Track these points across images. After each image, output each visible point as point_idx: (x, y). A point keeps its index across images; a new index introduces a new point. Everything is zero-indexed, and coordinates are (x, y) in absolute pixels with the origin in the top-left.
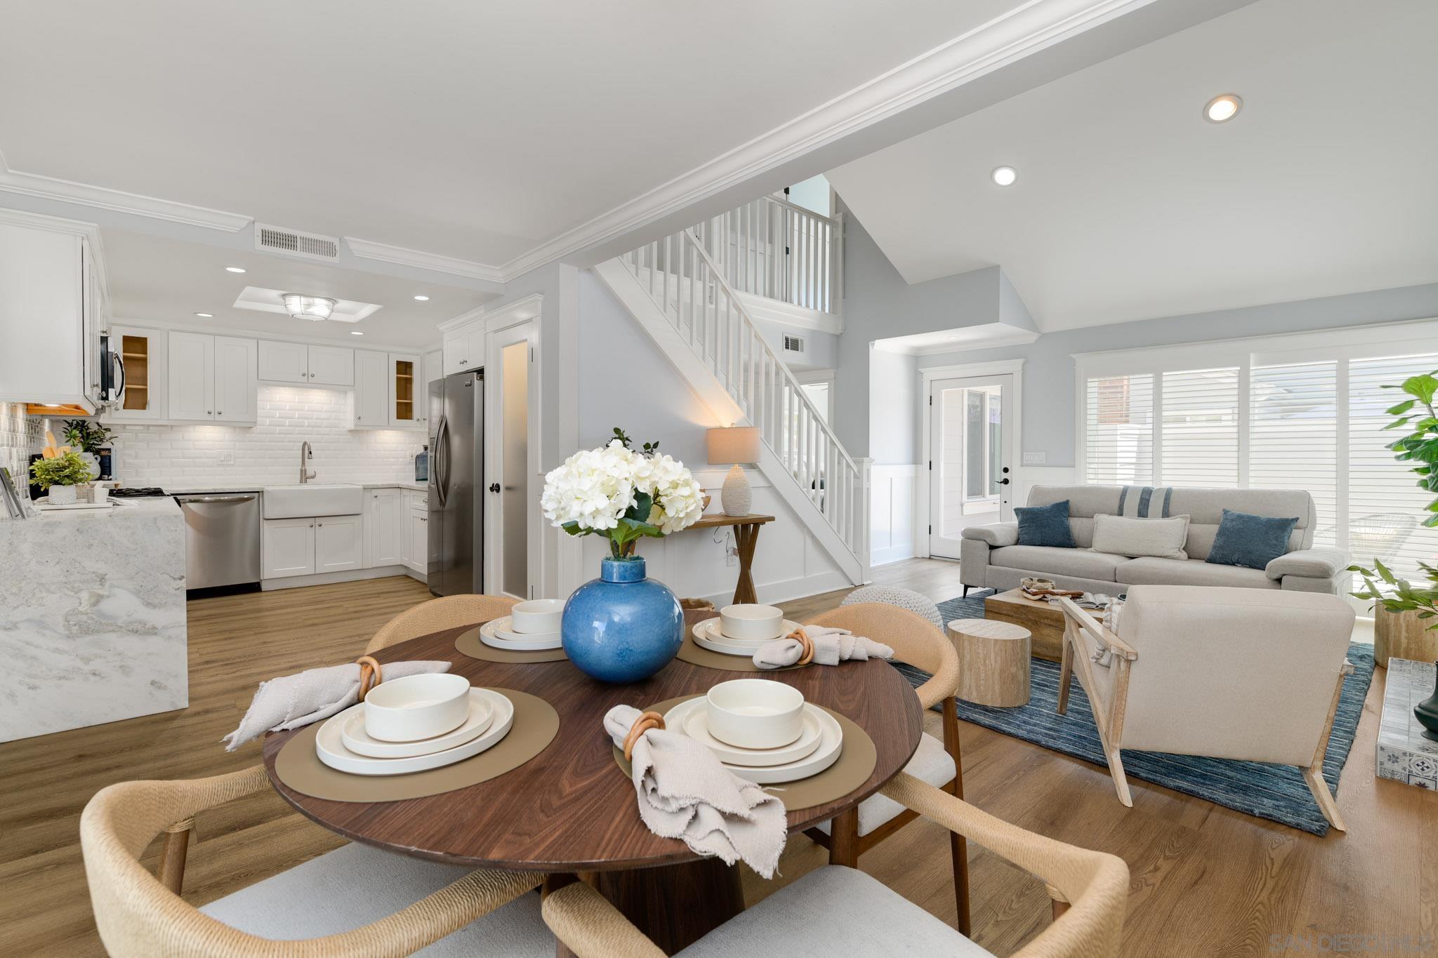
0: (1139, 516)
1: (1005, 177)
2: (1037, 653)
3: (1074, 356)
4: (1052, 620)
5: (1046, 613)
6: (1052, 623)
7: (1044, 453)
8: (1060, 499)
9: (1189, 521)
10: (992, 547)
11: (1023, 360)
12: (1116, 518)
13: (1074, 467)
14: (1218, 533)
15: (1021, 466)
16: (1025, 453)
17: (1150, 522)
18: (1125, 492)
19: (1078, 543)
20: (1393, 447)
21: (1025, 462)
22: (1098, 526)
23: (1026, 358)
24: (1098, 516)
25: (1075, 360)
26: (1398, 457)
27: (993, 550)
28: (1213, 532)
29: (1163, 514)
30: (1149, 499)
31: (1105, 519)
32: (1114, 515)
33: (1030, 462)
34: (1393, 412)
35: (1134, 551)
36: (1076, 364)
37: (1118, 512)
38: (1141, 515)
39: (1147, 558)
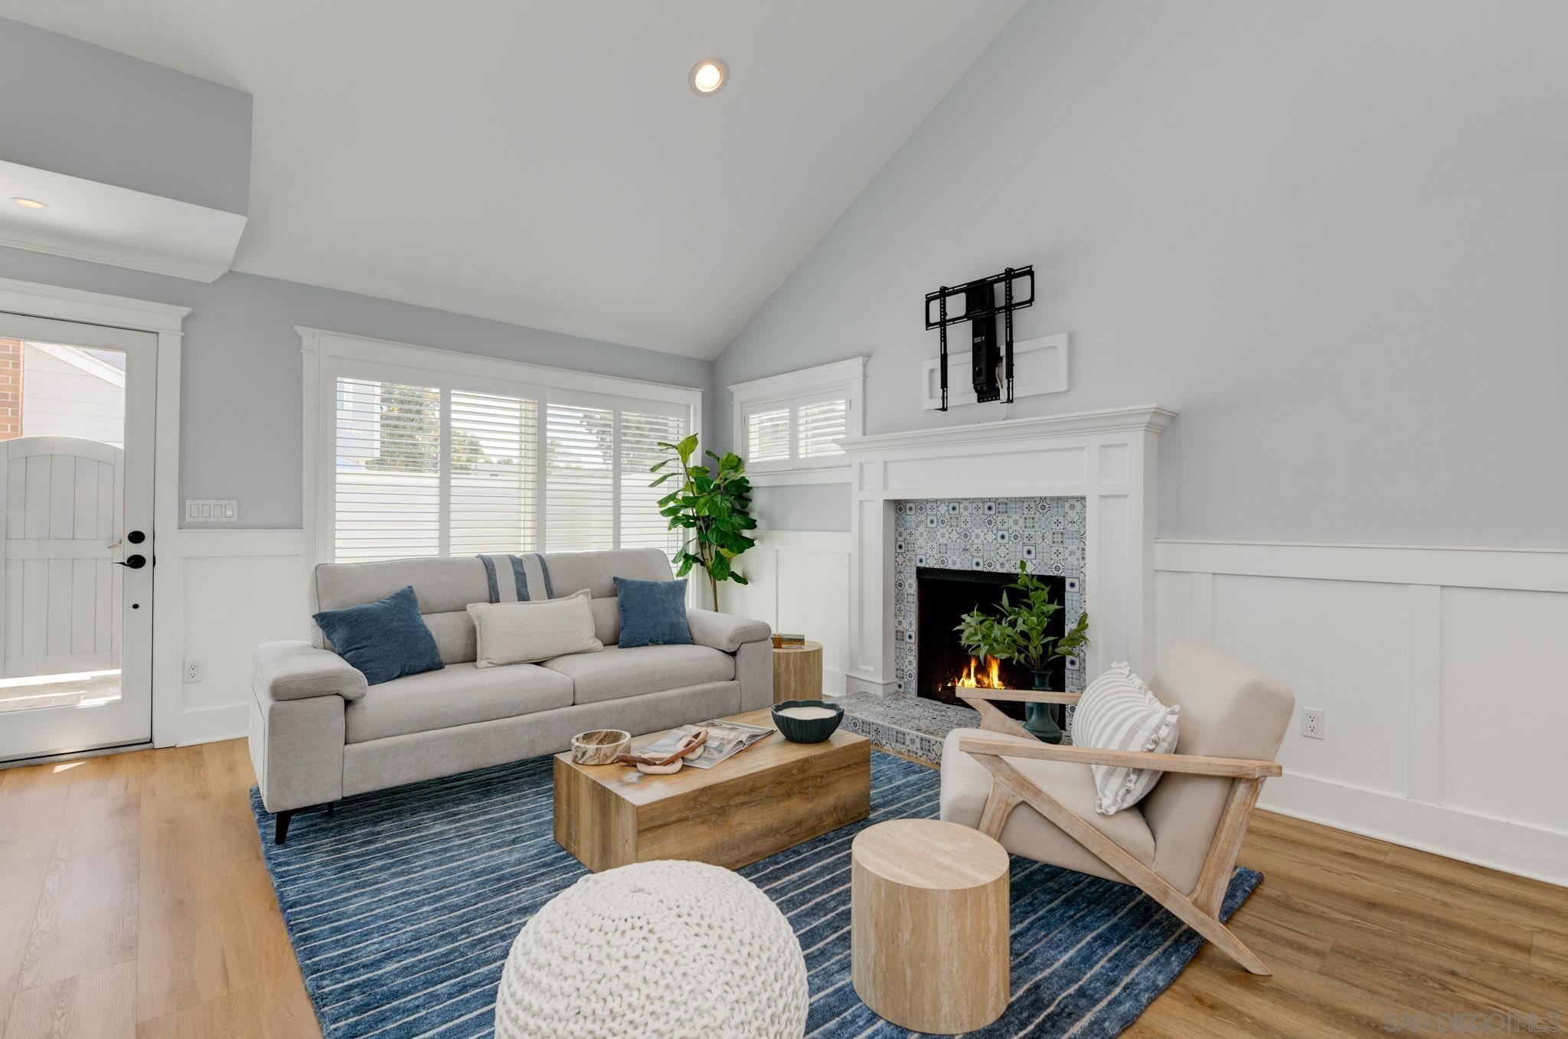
0: (519, 599)
3: (300, 330)
4: (745, 794)
5: (737, 786)
6: (746, 799)
7: (235, 502)
8: (400, 586)
9: (590, 597)
10: (348, 703)
11: (185, 311)
12: (494, 605)
13: (302, 528)
14: (623, 608)
15: (179, 528)
16: (188, 502)
17: (539, 609)
18: (488, 565)
19: (443, 658)
20: (662, 503)
21: (188, 519)
22: (477, 623)
23: (189, 310)
24: (468, 606)
25: (300, 338)
26: (662, 513)
27: (350, 709)
28: (608, 608)
29: (551, 594)
30: (524, 574)
31: (480, 610)
32: (491, 602)
33: (200, 520)
34: (653, 470)
35: (540, 654)
36: (304, 347)
37: (494, 598)
38: (523, 596)
39: (561, 660)
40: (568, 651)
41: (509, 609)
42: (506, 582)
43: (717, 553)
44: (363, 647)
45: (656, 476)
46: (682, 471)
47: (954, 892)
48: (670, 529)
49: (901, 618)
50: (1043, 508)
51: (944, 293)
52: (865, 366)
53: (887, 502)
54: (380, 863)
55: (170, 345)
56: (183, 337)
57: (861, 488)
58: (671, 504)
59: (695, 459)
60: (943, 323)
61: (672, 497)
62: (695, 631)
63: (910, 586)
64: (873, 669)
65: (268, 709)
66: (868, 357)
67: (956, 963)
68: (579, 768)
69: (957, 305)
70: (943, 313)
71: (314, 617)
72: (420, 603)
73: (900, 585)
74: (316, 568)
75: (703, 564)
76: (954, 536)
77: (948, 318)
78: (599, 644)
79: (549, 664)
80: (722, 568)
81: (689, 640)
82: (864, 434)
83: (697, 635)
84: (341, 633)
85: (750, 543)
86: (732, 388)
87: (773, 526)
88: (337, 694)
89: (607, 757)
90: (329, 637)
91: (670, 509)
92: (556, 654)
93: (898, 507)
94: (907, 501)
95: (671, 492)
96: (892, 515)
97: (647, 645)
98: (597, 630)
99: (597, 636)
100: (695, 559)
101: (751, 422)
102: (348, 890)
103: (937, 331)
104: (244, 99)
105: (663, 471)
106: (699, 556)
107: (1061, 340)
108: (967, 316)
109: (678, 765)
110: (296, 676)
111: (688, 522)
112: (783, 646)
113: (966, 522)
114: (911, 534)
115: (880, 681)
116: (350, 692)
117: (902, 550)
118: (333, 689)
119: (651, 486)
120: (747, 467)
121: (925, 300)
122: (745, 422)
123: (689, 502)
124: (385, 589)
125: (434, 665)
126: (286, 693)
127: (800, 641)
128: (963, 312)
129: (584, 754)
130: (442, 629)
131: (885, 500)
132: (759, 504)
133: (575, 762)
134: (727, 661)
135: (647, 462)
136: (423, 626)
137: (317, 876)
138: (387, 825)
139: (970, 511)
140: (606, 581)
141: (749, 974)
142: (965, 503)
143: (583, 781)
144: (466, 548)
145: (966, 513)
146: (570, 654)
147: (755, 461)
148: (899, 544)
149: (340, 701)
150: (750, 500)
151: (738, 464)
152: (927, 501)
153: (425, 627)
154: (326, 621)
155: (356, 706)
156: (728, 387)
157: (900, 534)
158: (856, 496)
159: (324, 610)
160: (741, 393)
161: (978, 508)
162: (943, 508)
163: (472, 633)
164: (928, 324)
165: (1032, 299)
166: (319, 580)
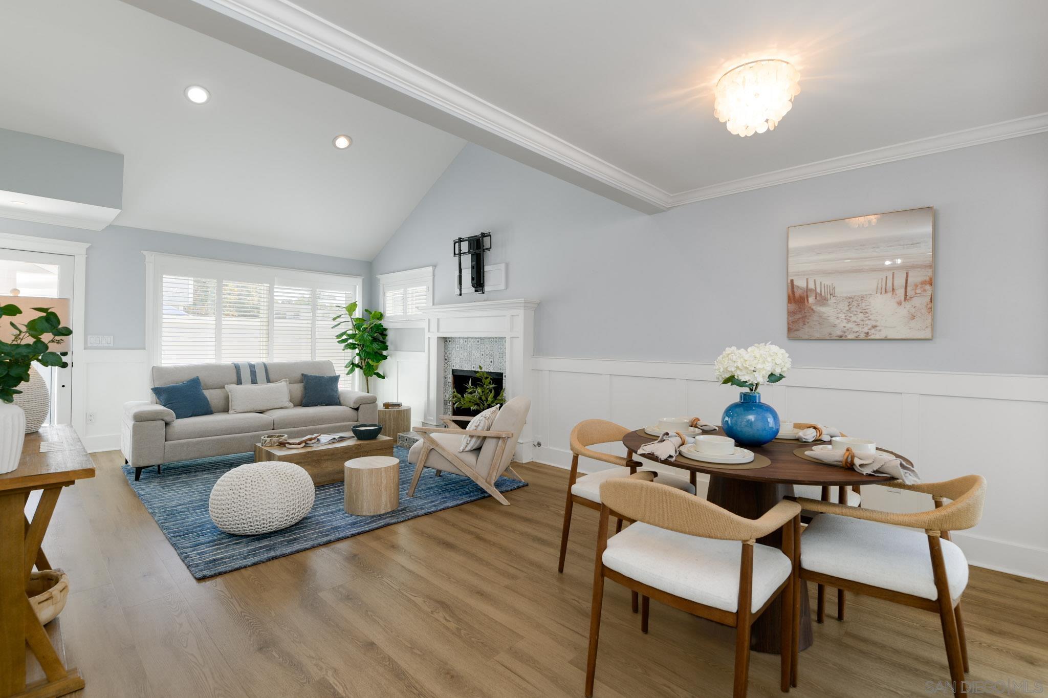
0: (252, 383)
1: (198, 95)
2: (319, 483)
3: (145, 253)
4: (329, 455)
5: (325, 452)
6: (329, 457)
7: (112, 337)
8: (193, 376)
9: (288, 383)
10: (167, 424)
11: (88, 245)
12: (239, 386)
13: (145, 349)
14: (305, 388)
15: (84, 349)
16: (89, 337)
17: (262, 387)
18: (237, 368)
19: (213, 409)
20: (338, 337)
21: (89, 345)
22: (229, 394)
23: (89, 245)
24: (226, 386)
25: (145, 256)
26: (339, 342)
27: (168, 427)
28: (298, 388)
29: (268, 381)
30: (255, 372)
31: (232, 388)
32: (238, 384)
33: (96, 345)
34: (334, 319)
35: (261, 408)
36: (146, 261)
37: (239, 382)
38: (254, 382)
39: (271, 411)
40: (275, 407)
41: (247, 387)
42: (246, 375)
43: (368, 362)
44: (174, 403)
45: (336, 323)
46: (350, 320)
47: (369, 469)
48: (343, 350)
49: (446, 394)
50: (496, 342)
51: (460, 240)
52: (434, 271)
53: (439, 338)
54: (179, 485)
55: (81, 262)
56: (86, 257)
57: (429, 331)
58: (345, 337)
59: (358, 313)
60: (460, 254)
61: (344, 333)
62: (341, 399)
63: (449, 378)
64: (432, 418)
65: (132, 425)
66: (435, 266)
67: (369, 493)
68: (264, 448)
69: (465, 246)
70: (460, 250)
71: (152, 389)
72: (202, 384)
73: (446, 378)
74: (153, 368)
75: (361, 368)
76: (466, 354)
77: (462, 252)
78: (291, 405)
79: (265, 413)
80: (370, 370)
81: (338, 403)
82: (433, 304)
83: (342, 402)
84: (164, 397)
85: (385, 358)
86: (379, 277)
87: (396, 349)
88: (162, 420)
89: (275, 443)
90: (158, 398)
91: (343, 340)
92: (269, 408)
93: (445, 340)
94: (449, 338)
95: (344, 331)
96: (442, 344)
97: (317, 406)
98: (291, 396)
99: (291, 401)
100: (358, 366)
101: (388, 295)
102: (166, 491)
103: (457, 258)
104: (119, 157)
105: (339, 320)
106: (360, 364)
107: (503, 266)
108: (469, 252)
109: (303, 445)
110: (144, 412)
111: (353, 347)
112: (390, 408)
113: (470, 347)
114: (450, 354)
115: (435, 424)
116: (168, 419)
117: (447, 361)
118: (160, 417)
119: (332, 328)
120: (386, 319)
121: (453, 243)
122: (384, 294)
123: (352, 336)
124: (187, 377)
125: (208, 411)
126: (140, 418)
127: (398, 405)
128: (467, 251)
129: (265, 442)
130: (213, 396)
131: (438, 337)
132: (391, 337)
133: (262, 445)
134: (354, 412)
135: (331, 316)
136: (203, 394)
137: (153, 488)
138: (184, 476)
139: (471, 343)
140: (298, 375)
141: (294, 494)
142: (470, 339)
143: (263, 452)
144: (227, 360)
145: (470, 344)
146: (275, 409)
147: (390, 315)
148: (444, 358)
149: (163, 423)
150: (387, 335)
151: (381, 316)
152: (456, 338)
153: (204, 395)
154: (157, 391)
155: (171, 426)
156: (377, 276)
157: (446, 353)
158: (427, 335)
159: (157, 386)
160: (383, 279)
161: (474, 342)
162: (461, 341)
163: (227, 399)
164: (455, 254)
165: (491, 248)
166: (154, 373)
